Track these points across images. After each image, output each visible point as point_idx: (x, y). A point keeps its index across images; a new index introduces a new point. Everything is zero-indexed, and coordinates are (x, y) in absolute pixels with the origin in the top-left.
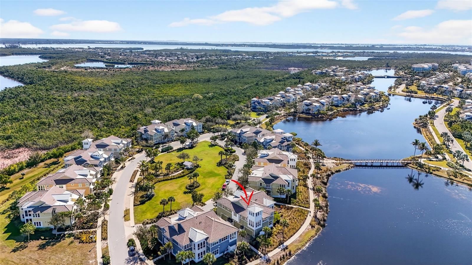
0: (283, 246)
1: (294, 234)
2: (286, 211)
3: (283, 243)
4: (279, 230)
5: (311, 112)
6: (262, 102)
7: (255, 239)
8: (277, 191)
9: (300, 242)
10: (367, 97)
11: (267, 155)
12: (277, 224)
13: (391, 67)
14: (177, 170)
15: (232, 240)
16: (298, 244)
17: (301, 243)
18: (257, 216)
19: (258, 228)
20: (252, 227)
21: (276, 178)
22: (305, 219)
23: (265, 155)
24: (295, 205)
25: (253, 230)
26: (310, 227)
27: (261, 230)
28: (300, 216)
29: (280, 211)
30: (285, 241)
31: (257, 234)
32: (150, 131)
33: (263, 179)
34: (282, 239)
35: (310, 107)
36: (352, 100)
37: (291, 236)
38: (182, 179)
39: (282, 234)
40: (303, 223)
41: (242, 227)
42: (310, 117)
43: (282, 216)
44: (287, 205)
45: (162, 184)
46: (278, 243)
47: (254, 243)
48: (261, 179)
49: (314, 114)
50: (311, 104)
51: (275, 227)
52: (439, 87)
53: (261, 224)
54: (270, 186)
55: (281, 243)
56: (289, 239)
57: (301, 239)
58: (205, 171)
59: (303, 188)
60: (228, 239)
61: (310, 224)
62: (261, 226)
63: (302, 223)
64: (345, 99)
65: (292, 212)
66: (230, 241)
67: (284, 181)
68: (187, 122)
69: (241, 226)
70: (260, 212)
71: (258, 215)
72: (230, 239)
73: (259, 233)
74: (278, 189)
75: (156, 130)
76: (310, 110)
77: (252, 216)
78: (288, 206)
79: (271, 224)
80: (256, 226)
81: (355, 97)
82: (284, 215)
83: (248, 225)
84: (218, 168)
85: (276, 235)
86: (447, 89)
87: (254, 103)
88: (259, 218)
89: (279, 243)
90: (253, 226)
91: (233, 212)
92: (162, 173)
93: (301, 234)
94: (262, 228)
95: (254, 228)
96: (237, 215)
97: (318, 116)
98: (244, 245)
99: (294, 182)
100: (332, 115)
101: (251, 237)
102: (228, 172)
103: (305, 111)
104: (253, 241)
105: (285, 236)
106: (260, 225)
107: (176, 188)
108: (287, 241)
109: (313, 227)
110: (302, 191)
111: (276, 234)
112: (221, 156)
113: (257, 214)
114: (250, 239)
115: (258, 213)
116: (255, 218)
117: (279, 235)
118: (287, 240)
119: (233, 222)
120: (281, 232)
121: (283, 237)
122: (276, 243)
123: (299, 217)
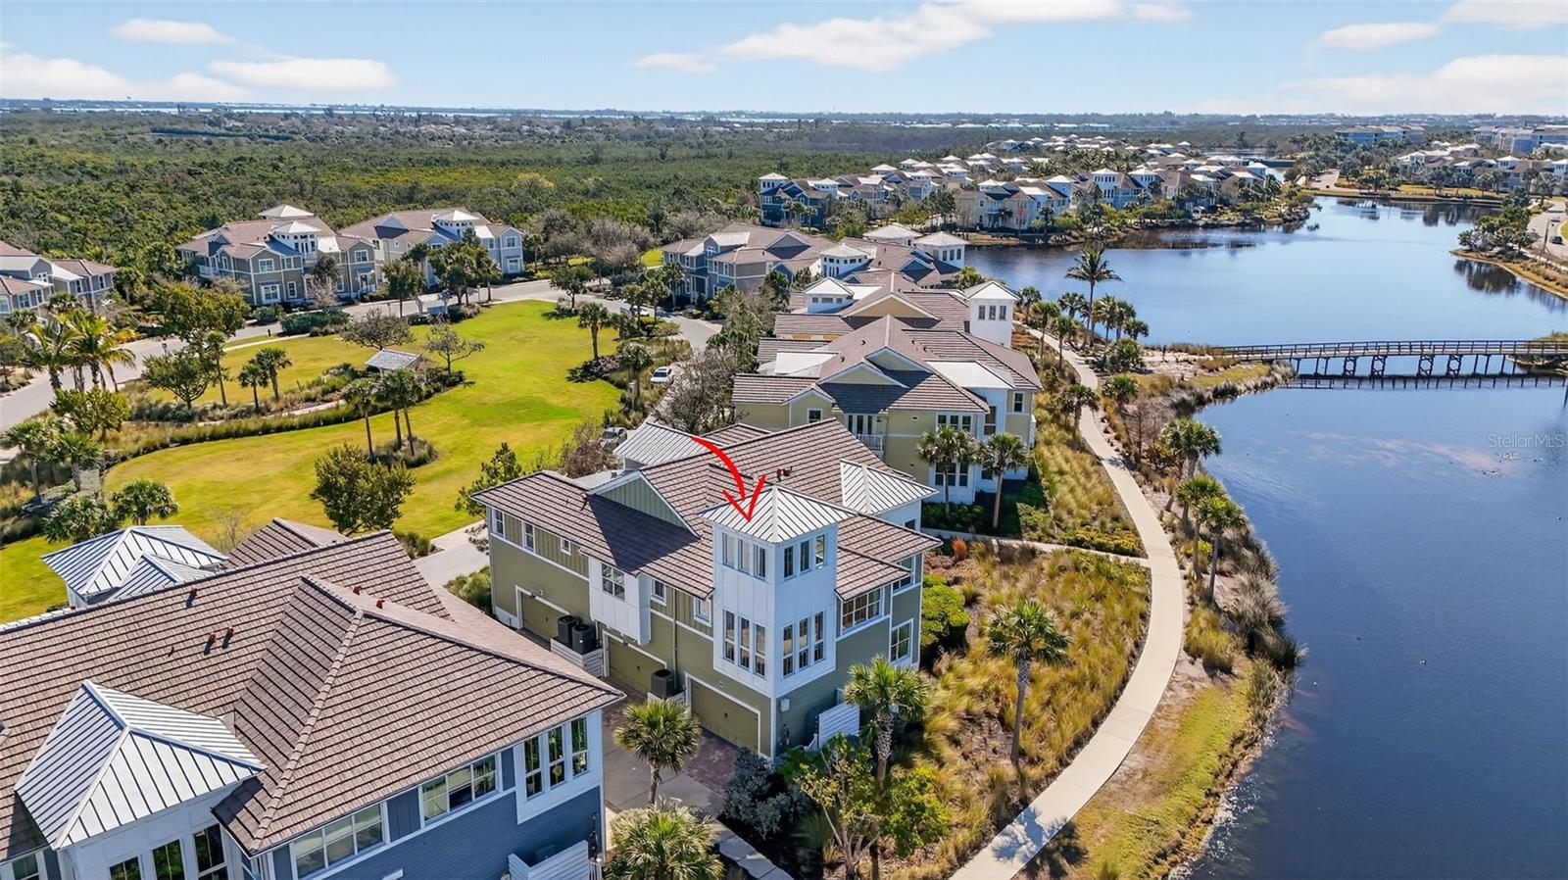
0: (1034, 831)
1: (1096, 724)
2: (996, 574)
3: (1025, 802)
4: (972, 693)
5: (1013, 223)
6: (807, 188)
7: (778, 783)
8: (924, 456)
9: (1163, 788)
10: (1226, 185)
11: (845, 302)
12: (945, 656)
13: (1253, 147)
14: (325, 392)
15: (552, 797)
16: (1156, 810)
17: (1177, 801)
18: (788, 572)
19: (802, 678)
20: (747, 678)
21: (915, 377)
22: (1144, 617)
23: (834, 305)
24: (1048, 537)
25: (760, 700)
26: (1197, 670)
27: (832, 701)
28: (1099, 597)
29: (954, 572)
30: (1038, 787)
31: (798, 735)
32: (236, 244)
33: (826, 387)
34: (1007, 768)
35: (1009, 204)
36: (1172, 190)
37: (1079, 743)
38: (334, 430)
39: (996, 725)
40: (1137, 645)
41: (670, 682)
42: (1013, 241)
43: (971, 601)
44: (994, 541)
45: (189, 454)
46: (982, 809)
47: (767, 814)
48: (813, 385)
49: (1030, 230)
50: (1014, 192)
51: (937, 675)
52: (1475, 166)
53: (830, 653)
54: (875, 423)
55: (1008, 807)
56: (1063, 763)
57: (1161, 763)
58: (491, 398)
59: (1069, 453)
60: (500, 793)
61: (1193, 651)
62: (828, 665)
63: (1130, 645)
64: (1145, 184)
65: (1036, 578)
66: (528, 809)
67: (964, 391)
68: (445, 218)
69: (662, 673)
70: (822, 540)
71: (805, 565)
72: (520, 787)
73: (810, 728)
74: (931, 440)
75: (272, 240)
76: (1010, 214)
77: (749, 581)
78: (1001, 546)
79: (903, 652)
80: (788, 667)
81: (1182, 181)
82: (987, 595)
83: (720, 664)
84: (573, 387)
85: (955, 742)
86: (1512, 168)
87: (773, 192)
88: (811, 594)
89: (994, 809)
90: (760, 669)
91: (595, 567)
92: (226, 405)
93: (1151, 724)
94: (839, 676)
95: (770, 686)
96: (630, 582)
97: (1046, 238)
98: (660, 850)
99: (1018, 408)
100: (1102, 237)
101: (745, 756)
102: (623, 400)
103: (986, 223)
104: (759, 796)
105: (1028, 740)
106: (819, 655)
107: (274, 471)
108: (1055, 784)
109: (1217, 667)
110: (1066, 467)
111: (953, 725)
112: (595, 330)
113: (789, 552)
114: (732, 775)
115: (805, 546)
116: (778, 594)
117: (974, 740)
118: (1052, 776)
119: (603, 651)
120: (989, 715)
121: (1018, 754)
122: (965, 803)
123: (1099, 605)
